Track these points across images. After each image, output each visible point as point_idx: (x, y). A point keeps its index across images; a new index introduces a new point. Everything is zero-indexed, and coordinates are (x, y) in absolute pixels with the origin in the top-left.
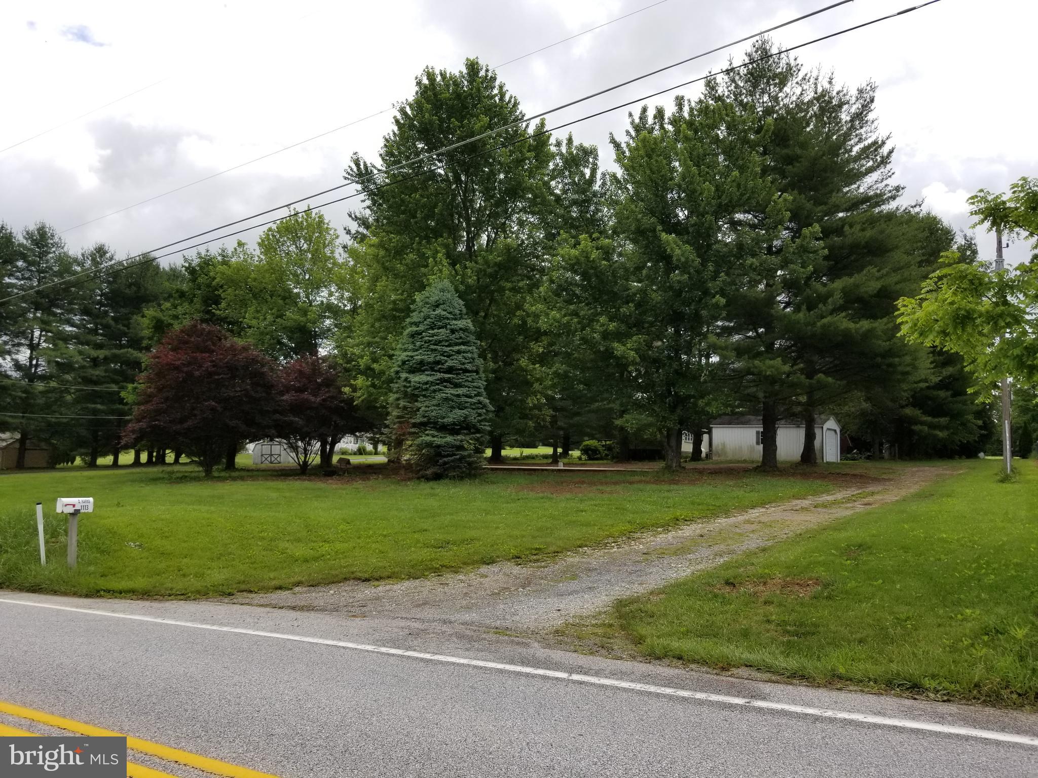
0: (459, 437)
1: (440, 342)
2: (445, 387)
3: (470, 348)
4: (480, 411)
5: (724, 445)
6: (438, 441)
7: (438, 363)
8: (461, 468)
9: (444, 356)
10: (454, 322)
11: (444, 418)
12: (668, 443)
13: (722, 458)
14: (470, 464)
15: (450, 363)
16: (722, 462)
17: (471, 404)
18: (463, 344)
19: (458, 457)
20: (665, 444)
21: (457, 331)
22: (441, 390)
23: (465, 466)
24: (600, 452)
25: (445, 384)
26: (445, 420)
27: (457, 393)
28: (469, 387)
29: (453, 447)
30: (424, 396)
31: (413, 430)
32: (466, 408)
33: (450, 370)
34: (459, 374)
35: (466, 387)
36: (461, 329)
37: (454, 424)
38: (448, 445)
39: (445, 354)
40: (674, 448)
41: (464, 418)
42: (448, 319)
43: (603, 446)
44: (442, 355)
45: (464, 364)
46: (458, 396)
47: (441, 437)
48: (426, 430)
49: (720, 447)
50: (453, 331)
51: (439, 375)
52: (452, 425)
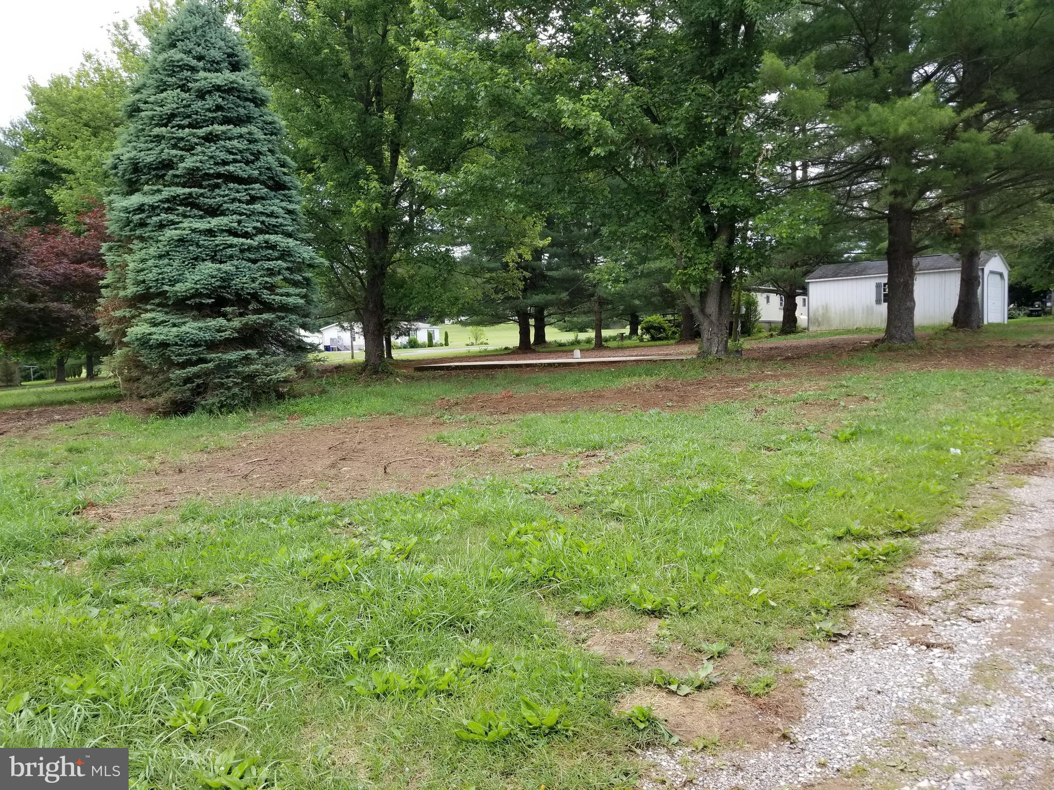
0: (213, 323)
1: (172, 116)
2: (185, 216)
3: (244, 130)
4: (267, 264)
5: (826, 308)
6: (161, 334)
7: (168, 165)
8: (229, 388)
9: (182, 149)
10: (202, 74)
11: (178, 281)
12: (702, 311)
13: (824, 328)
14: (250, 377)
15: (190, 162)
16: (822, 334)
17: (242, 251)
18: (226, 121)
19: (211, 365)
20: (696, 311)
21: (209, 92)
22: (173, 223)
23: (236, 384)
24: (664, 330)
25: (181, 209)
26: (179, 287)
27: (207, 226)
28: (241, 214)
29: (196, 344)
30: (142, 239)
31: (118, 314)
32: (231, 257)
33: (194, 178)
34: (217, 186)
35: (234, 212)
36: (218, 88)
37: (197, 294)
38: (182, 340)
39: (181, 144)
40: (714, 318)
41: (223, 279)
42: (193, 69)
43: (670, 321)
44: (175, 147)
45: (225, 163)
46: (210, 232)
47: (174, 325)
48: (147, 311)
49: (821, 312)
50: (202, 95)
51: (167, 192)
52: (193, 296)
